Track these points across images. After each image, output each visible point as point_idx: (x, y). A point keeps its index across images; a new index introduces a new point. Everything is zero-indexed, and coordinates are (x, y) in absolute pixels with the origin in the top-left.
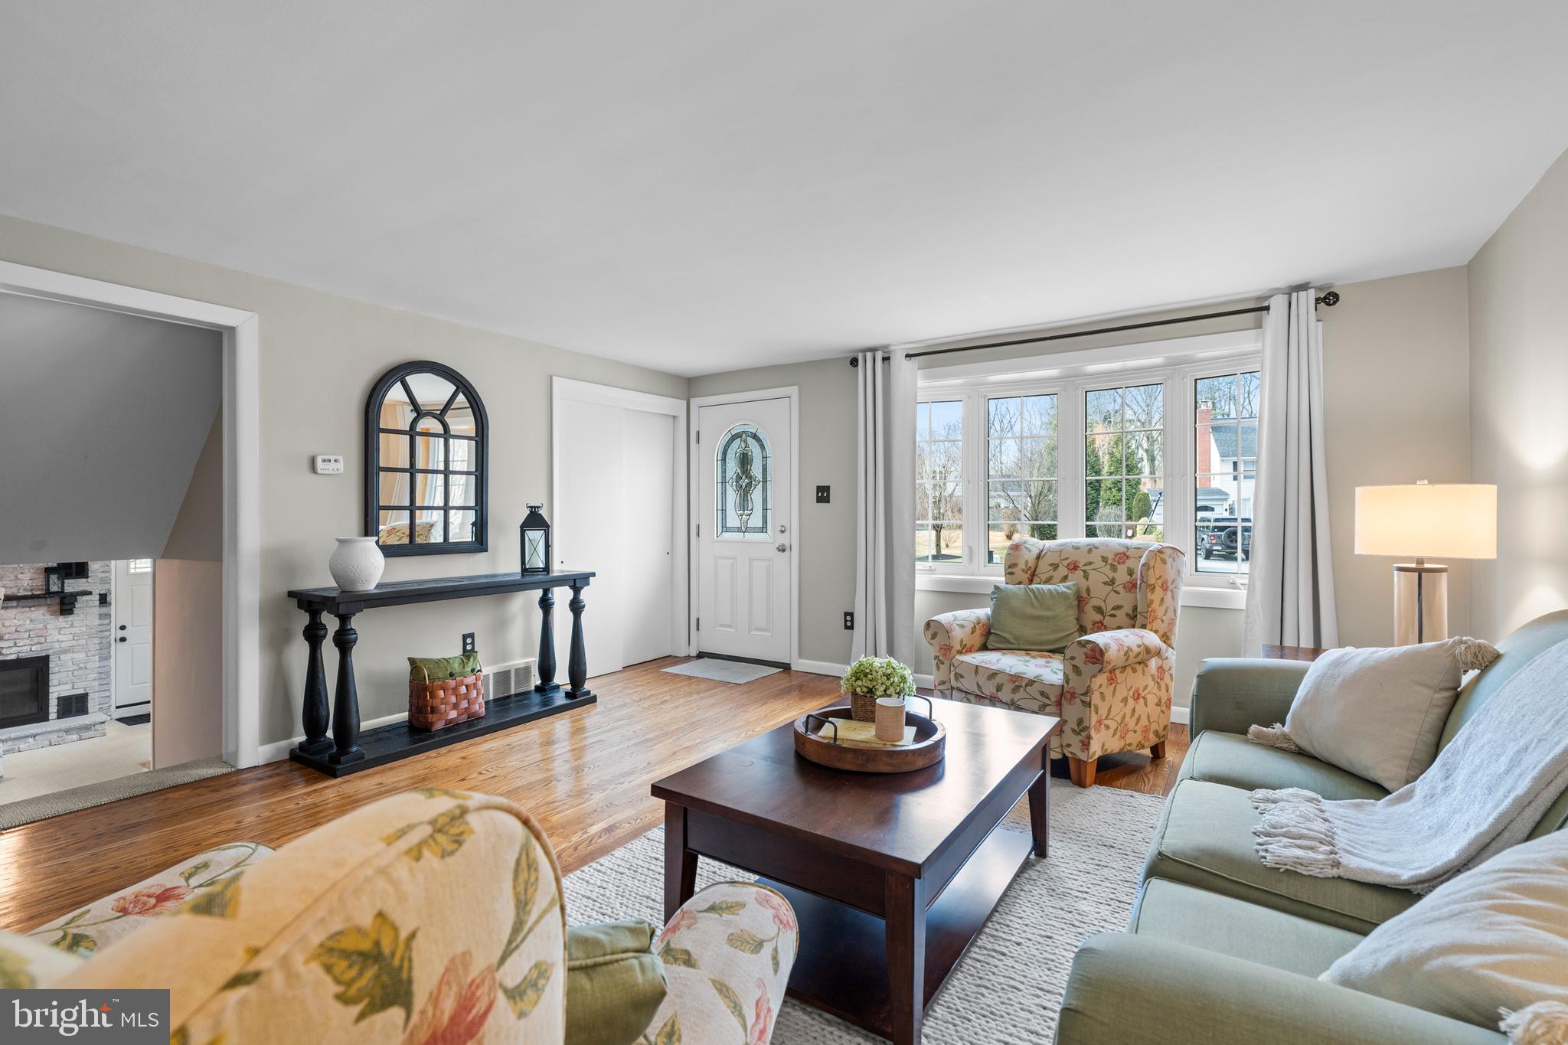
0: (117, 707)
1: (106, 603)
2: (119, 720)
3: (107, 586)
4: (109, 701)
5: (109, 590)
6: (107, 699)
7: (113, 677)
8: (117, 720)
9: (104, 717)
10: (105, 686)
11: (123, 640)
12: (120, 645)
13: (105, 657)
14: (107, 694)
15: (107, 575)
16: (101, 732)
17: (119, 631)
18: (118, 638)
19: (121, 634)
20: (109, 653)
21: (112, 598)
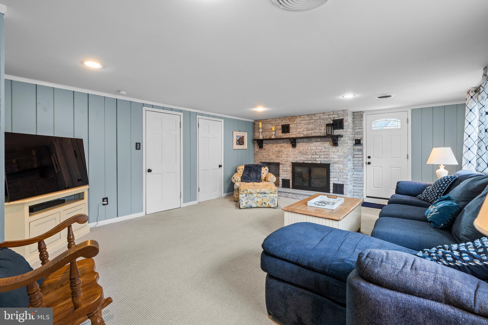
0: (367, 197)
1: (360, 144)
3: (361, 136)
5: (362, 138)
6: (361, 191)
10: (360, 184)
11: (369, 163)
12: (368, 165)
14: (361, 188)
15: (361, 130)
17: (367, 159)
18: (367, 163)
19: (369, 160)
20: (363, 169)
21: (363, 142)
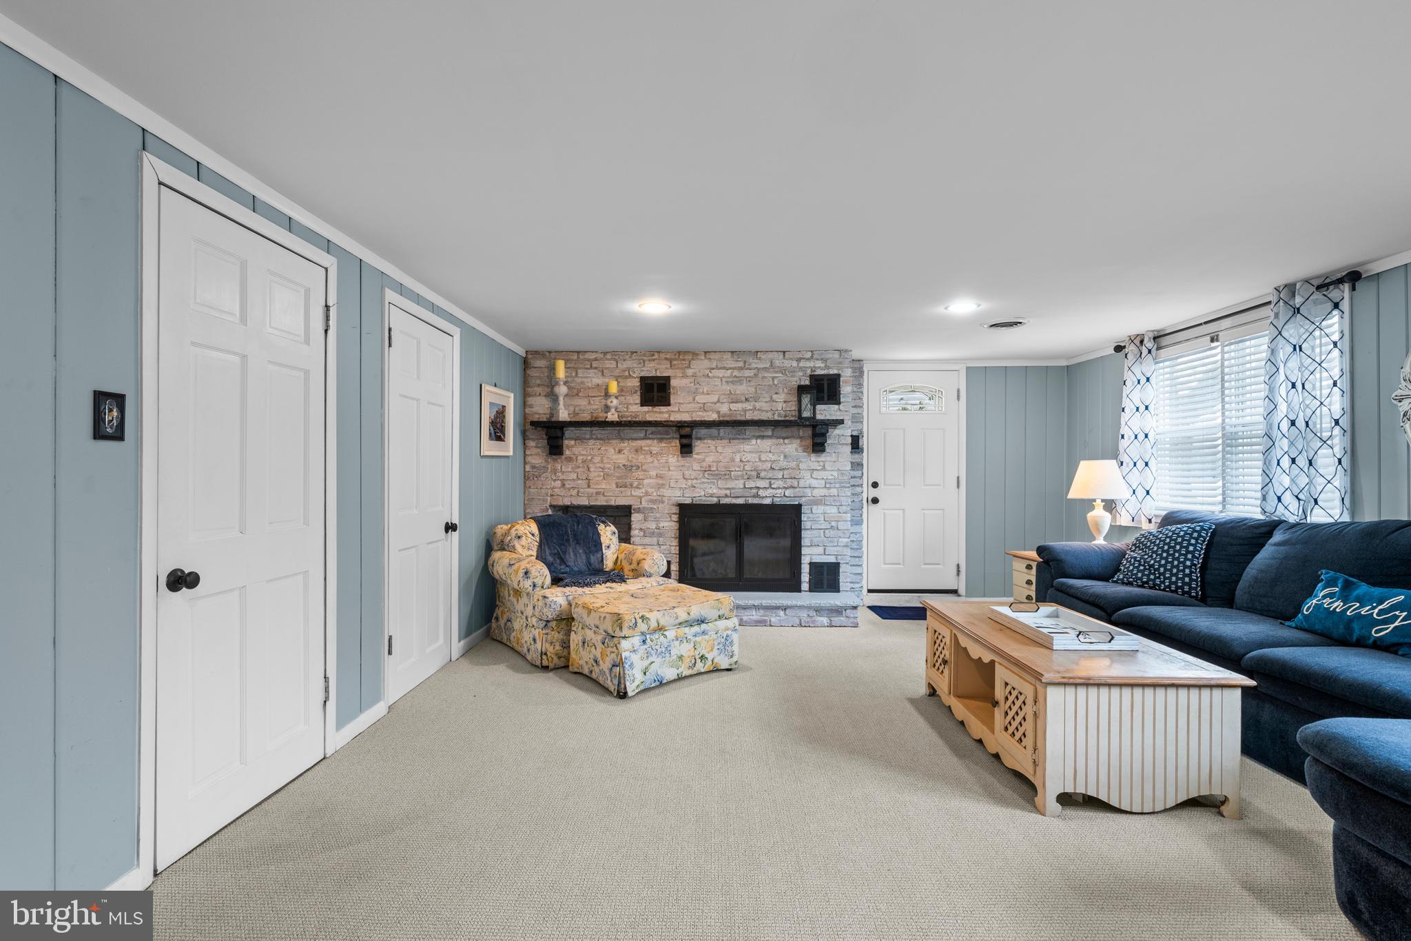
0: (870, 591)
1: (859, 448)
2: (872, 608)
3: (859, 426)
4: (861, 580)
5: (861, 432)
6: (859, 577)
7: (865, 549)
8: (869, 607)
9: (855, 602)
10: (857, 559)
11: (875, 501)
12: (872, 507)
13: (857, 522)
14: (858, 570)
15: (859, 410)
16: (852, 620)
17: (871, 488)
18: (870, 499)
19: (874, 493)
20: (861, 515)
21: (864, 442)
